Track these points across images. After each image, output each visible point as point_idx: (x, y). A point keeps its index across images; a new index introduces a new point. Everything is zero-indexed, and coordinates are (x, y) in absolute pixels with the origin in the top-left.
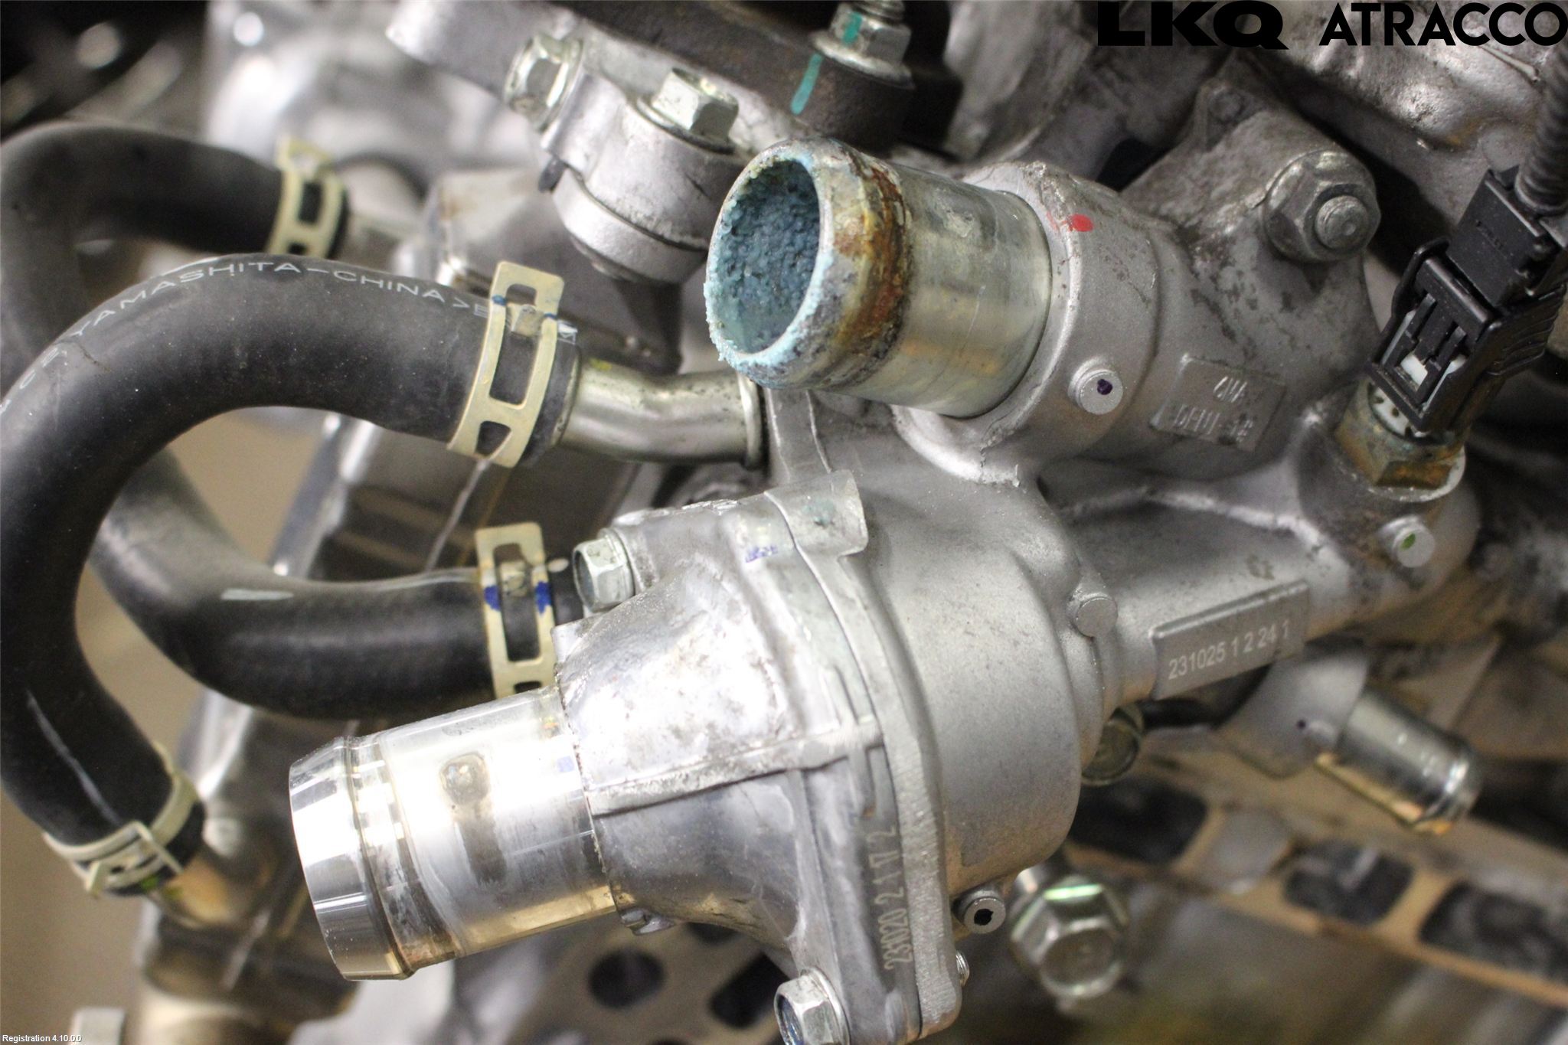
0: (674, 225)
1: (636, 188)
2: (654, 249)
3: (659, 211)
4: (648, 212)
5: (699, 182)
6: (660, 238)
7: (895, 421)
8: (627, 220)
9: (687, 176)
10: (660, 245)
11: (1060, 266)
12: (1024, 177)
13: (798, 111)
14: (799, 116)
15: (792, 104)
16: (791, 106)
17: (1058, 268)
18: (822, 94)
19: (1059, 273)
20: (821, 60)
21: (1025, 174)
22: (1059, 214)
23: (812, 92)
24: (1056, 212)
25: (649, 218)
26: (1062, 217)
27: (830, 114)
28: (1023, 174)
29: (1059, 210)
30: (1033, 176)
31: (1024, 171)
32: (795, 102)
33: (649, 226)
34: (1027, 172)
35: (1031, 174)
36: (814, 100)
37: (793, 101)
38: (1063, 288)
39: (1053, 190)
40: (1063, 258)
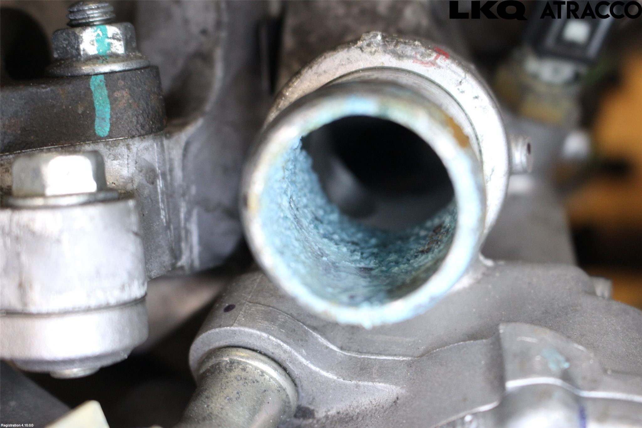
0: (138, 280)
2: (139, 314)
5: (136, 229)
9: (128, 231)
10: (140, 306)
11: (460, 87)
12: (362, 51)
13: (105, 132)
14: (110, 136)
15: (96, 130)
16: (97, 132)
17: (458, 89)
18: (122, 104)
19: (463, 92)
20: (102, 77)
21: (361, 48)
22: (426, 55)
23: (112, 109)
24: (422, 55)
25: (123, 288)
26: (432, 54)
27: (137, 117)
28: (359, 49)
29: (426, 51)
30: (372, 45)
31: (359, 47)
32: (98, 127)
33: (126, 296)
34: (362, 46)
35: (369, 45)
36: (118, 116)
37: (96, 127)
38: (476, 100)
39: (405, 43)
40: (458, 81)
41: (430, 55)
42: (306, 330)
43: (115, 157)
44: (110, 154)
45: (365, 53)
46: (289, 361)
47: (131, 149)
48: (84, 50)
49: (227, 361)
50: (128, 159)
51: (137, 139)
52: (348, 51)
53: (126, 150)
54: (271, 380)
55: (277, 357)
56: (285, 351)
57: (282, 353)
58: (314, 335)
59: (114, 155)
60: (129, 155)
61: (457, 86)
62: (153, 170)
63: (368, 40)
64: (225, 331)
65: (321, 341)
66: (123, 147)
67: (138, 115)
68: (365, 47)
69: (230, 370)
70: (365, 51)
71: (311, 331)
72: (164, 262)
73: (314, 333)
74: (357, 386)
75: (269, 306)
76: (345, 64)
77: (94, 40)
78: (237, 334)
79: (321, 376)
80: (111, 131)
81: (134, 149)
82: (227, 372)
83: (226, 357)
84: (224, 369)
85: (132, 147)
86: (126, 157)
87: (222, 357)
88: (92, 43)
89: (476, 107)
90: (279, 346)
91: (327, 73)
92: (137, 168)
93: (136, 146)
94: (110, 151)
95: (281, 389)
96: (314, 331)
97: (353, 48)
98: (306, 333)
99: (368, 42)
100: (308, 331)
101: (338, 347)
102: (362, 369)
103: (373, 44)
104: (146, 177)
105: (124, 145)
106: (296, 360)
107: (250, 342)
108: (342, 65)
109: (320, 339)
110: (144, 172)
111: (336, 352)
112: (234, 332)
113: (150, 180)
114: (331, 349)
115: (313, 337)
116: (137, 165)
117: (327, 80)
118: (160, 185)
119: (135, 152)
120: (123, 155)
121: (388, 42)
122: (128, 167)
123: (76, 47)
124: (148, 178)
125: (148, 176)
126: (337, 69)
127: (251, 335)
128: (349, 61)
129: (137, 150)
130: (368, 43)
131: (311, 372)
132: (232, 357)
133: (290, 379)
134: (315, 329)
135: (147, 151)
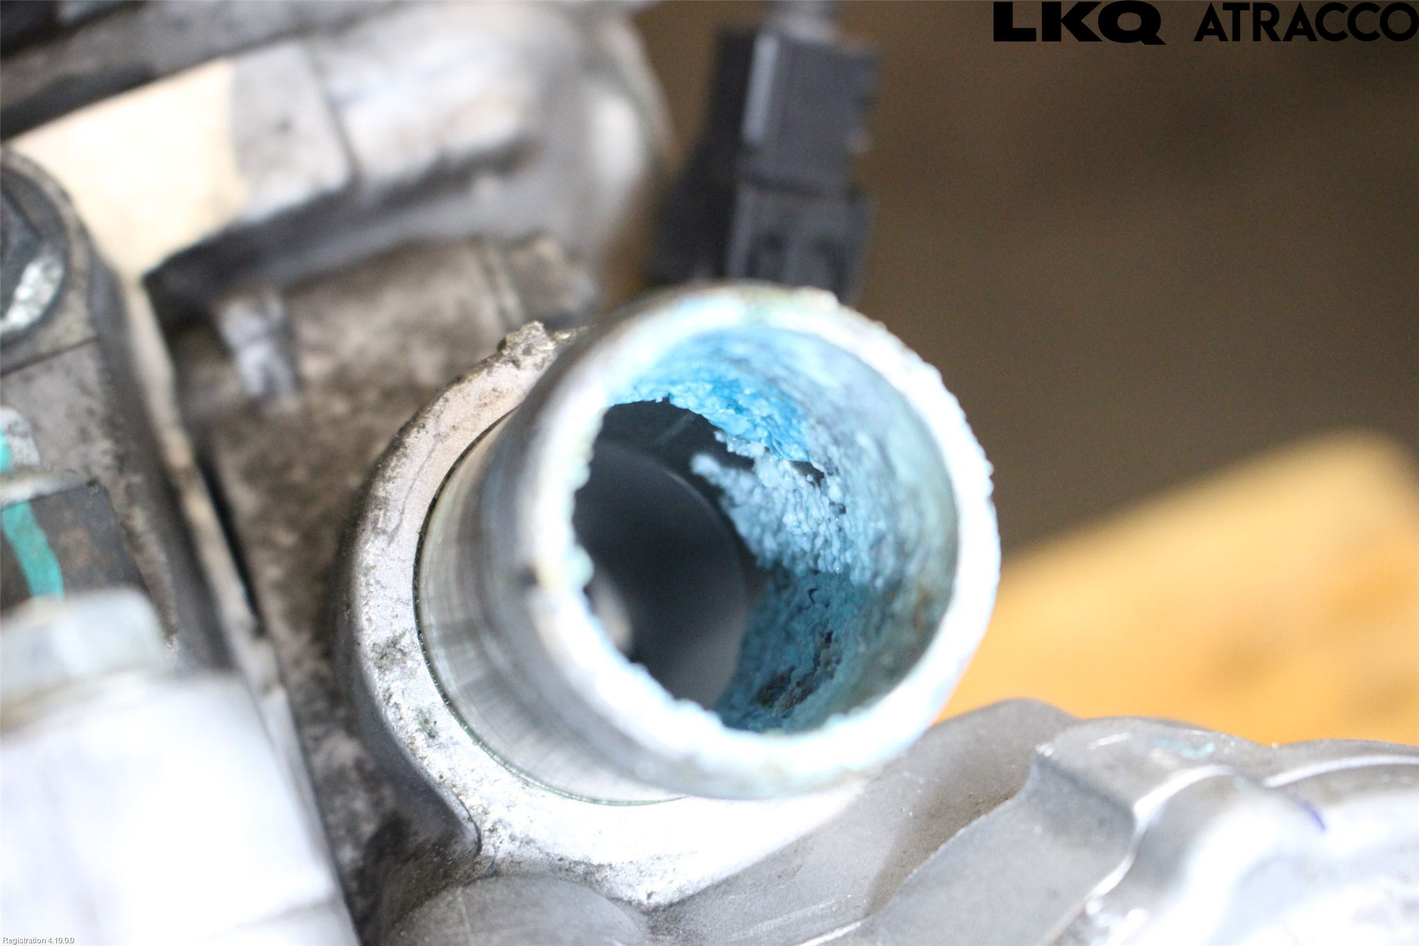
12: (518, 367)
21: (514, 362)
28: (511, 365)
30: (534, 351)
31: (509, 361)
34: (515, 356)
35: (527, 352)
45: (525, 369)
52: (489, 373)
63: (522, 343)
68: (521, 358)
70: (522, 365)
76: (491, 402)
91: (458, 428)
97: (497, 365)
99: (523, 346)
103: (534, 347)
108: (486, 404)
117: (464, 444)
126: (477, 416)
128: (497, 394)
130: (526, 349)
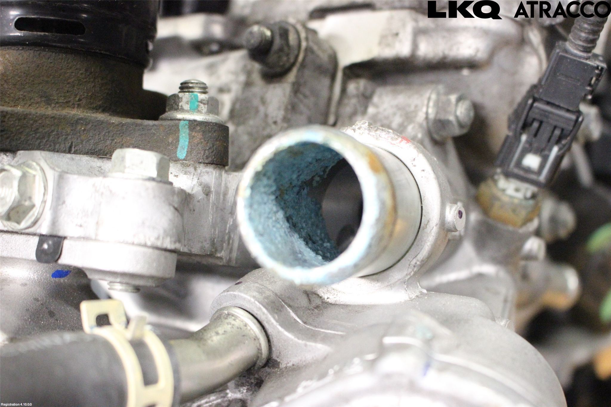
0: (171, 238)
1: (143, 223)
2: (166, 258)
3: (161, 232)
4: (156, 235)
5: (176, 206)
6: (166, 250)
7: (324, 299)
8: (145, 245)
9: (170, 204)
10: (168, 254)
11: (413, 162)
12: (355, 132)
13: (183, 156)
14: (184, 160)
15: (178, 154)
16: (178, 155)
17: (412, 164)
18: (196, 141)
19: (415, 166)
20: (187, 122)
21: (354, 130)
22: (394, 139)
23: (189, 142)
24: (392, 139)
25: (158, 238)
26: (398, 139)
27: (205, 151)
28: (353, 130)
29: (394, 136)
30: (361, 129)
31: (353, 129)
32: (179, 152)
33: (159, 244)
34: (355, 129)
35: (359, 128)
36: (192, 147)
37: (178, 152)
38: (423, 172)
39: (382, 130)
40: (412, 158)
41: (397, 139)
42: (282, 304)
43: (186, 173)
44: (183, 170)
45: (357, 133)
46: (266, 321)
47: (197, 170)
48: (181, 106)
49: (226, 313)
50: (193, 176)
51: (202, 165)
53: (193, 170)
54: (251, 331)
55: (259, 318)
56: (264, 313)
57: (262, 314)
58: (288, 310)
59: (185, 171)
60: (195, 173)
61: (412, 161)
62: (209, 187)
64: (230, 294)
65: (292, 315)
66: (192, 168)
67: (206, 150)
68: (356, 129)
69: (226, 319)
70: (357, 131)
71: (286, 307)
72: (205, 247)
73: (288, 308)
74: (306, 345)
75: (263, 285)
77: (189, 101)
78: (236, 297)
79: (285, 335)
80: (187, 156)
81: (199, 170)
82: (223, 319)
83: (226, 311)
84: (222, 318)
85: (198, 169)
86: (192, 174)
87: (224, 310)
88: (187, 103)
89: (422, 177)
90: (260, 309)
92: (198, 182)
93: (200, 169)
94: (183, 168)
95: (256, 339)
96: (288, 307)
98: (282, 306)
99: (359, 126)
100: (284, 306)
101: (303, 321)
102: (312, 336)
103: (362, 128)
104: (203, 189)
105: (193, 167)
106: (270, 321)
107: (244, 304)
109: (291, 313)
110: (202, 186)
111: (300, 323)
112: (235, 296)
113: (206, 192)
114: (298, 321)
115: (287, 310)
116: (199, 180)
118: (212, 198)
119: (199, 173)
120: (191, 172)
121: (371, 127)
122: (192, 180)
123: (178, 104)
124: (204, 191)
125: (204, 189)
127: (244, 299)
129: (201, 171)
131: (279, 332)
132: (229, 311)
133: (264, 333)
134: (290, 306)
135: (207, 174)
